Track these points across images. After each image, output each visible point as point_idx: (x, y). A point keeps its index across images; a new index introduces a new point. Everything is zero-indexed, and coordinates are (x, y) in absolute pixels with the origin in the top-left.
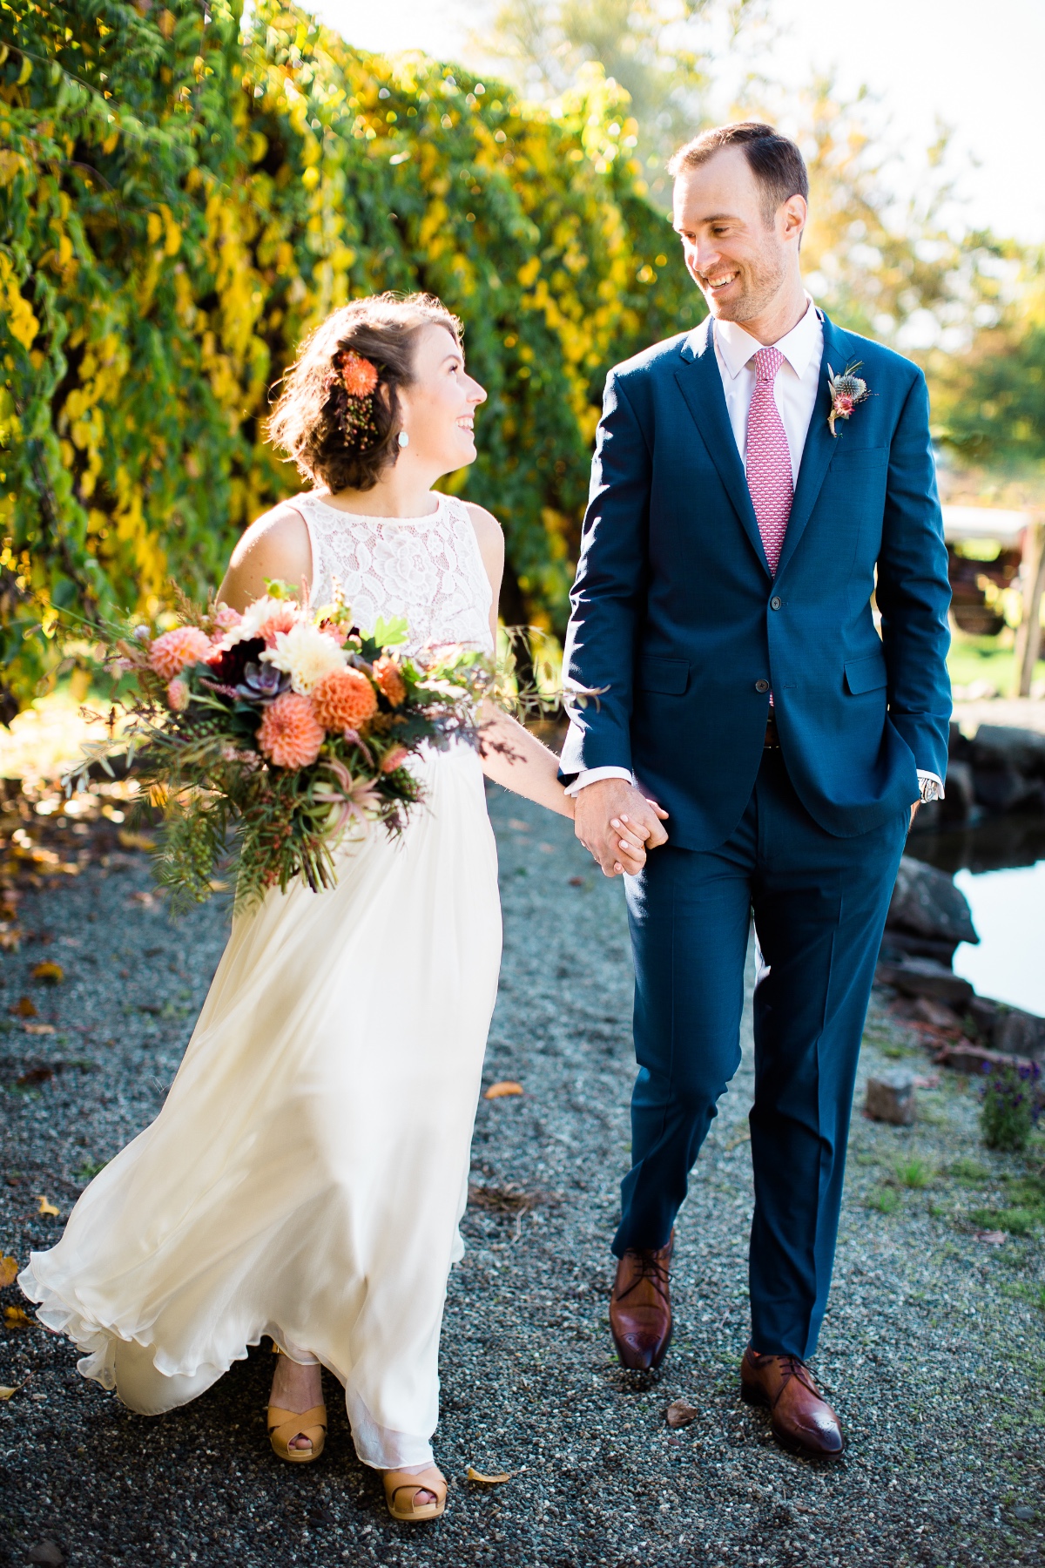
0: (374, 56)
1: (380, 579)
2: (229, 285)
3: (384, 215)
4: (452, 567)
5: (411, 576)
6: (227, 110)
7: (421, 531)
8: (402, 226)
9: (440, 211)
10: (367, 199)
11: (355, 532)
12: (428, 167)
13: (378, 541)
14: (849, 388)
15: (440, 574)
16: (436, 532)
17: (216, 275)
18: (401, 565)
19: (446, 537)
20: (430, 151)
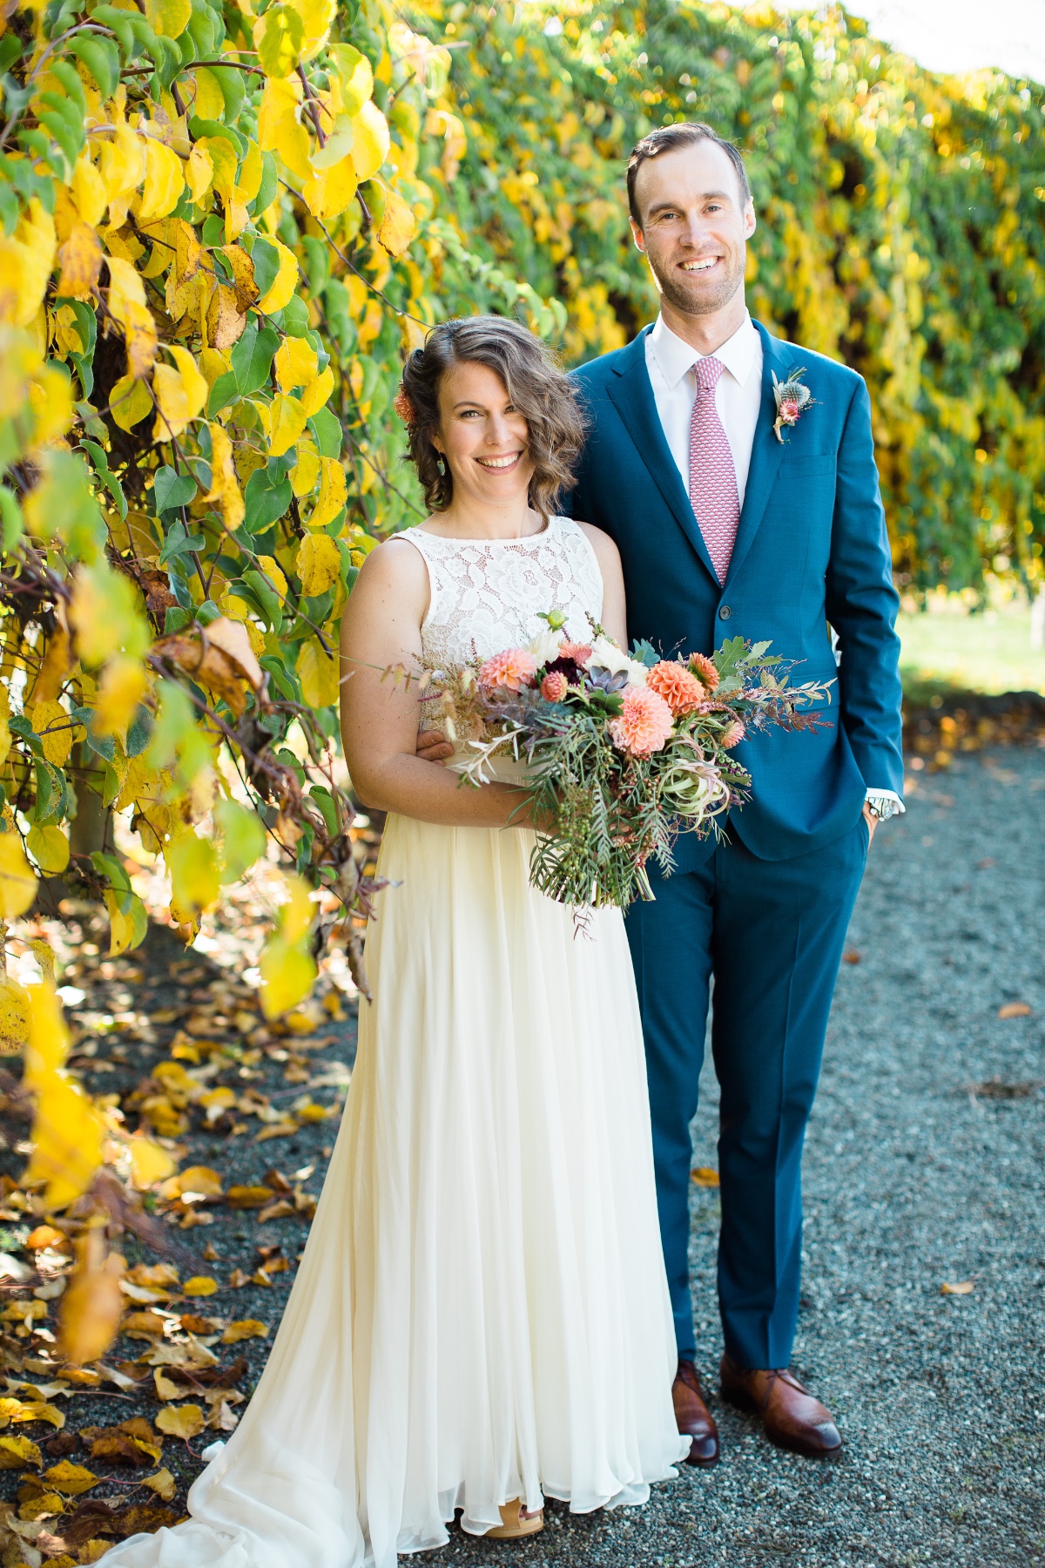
0: (951, 77)
1: (495, 593)
2: (806, 302)
3: (956, 228)
4: (566, 577)
5: (525, 590)
6: (802, 142)
7: (530, 549)
8: (974, 237)
9: (1011, 220)
10: (940, 213)
11: (464, 555)
12: (999, 179)
13: (488, 561)
14: (793, 395)
15: (554, 585)
16: (548, 549)
17: (792, 296)
18: (514, 582)
19: (558, 551)
20: (1001, 163)
